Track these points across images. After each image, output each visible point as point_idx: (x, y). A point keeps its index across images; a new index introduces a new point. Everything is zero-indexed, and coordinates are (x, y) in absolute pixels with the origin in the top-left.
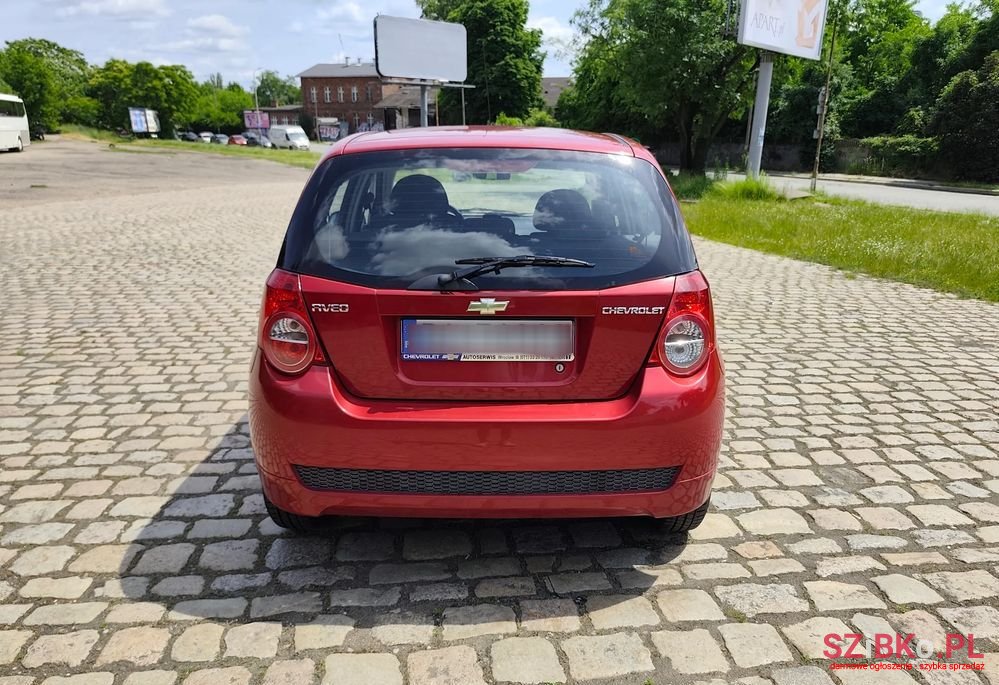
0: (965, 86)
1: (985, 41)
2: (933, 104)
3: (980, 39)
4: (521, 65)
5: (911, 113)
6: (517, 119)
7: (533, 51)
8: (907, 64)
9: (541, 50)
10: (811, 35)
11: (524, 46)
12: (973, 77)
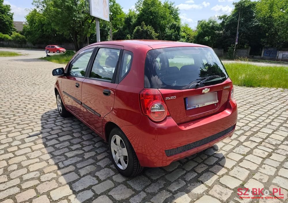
0: (138, 30)
1: (140, 19)
2: (132, 34)
3: (139, 18)
4: (5, 17)
5: (128, 36)
6: (7, 35)
7: (8, 12)
8: (124, 24)
9: (11, 12)
10: (107, 15)
11: (4, 10)
12: (140, 28)
